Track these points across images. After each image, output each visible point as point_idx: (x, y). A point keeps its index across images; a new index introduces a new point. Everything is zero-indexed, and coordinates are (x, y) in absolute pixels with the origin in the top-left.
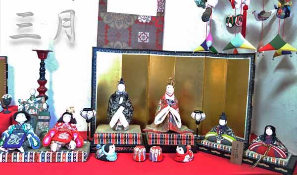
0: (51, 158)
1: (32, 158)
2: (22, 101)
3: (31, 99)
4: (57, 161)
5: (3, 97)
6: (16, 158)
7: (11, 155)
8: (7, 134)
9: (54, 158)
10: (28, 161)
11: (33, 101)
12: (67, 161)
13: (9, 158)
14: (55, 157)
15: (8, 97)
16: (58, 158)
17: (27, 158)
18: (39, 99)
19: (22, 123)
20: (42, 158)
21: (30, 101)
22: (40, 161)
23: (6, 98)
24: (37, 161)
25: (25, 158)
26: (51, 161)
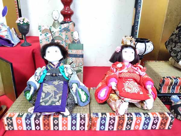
0: (116, 125)
1: (84, 125)
2: (43, 28)
3: (54, 25)
4: (124, 129)
5: (18, 22)
6: (57, 125)
7: (48, 120)
8: (36, 83)
9: (120, 124)
10: (78, 129)
11: (58, 29)
12: (141, 128)
13: (46, 125)
14: (123, 124)
15: (25, 22)
16: (127, 124)
17: (75, 125)
18: (65, 25)
19: (56, 63)
20: (101, 125)
21: (53, 29)
22: (98, 129)
23: (22, 23)
24: (93, 129)
25: (72, 125)
26: (115, 129)
